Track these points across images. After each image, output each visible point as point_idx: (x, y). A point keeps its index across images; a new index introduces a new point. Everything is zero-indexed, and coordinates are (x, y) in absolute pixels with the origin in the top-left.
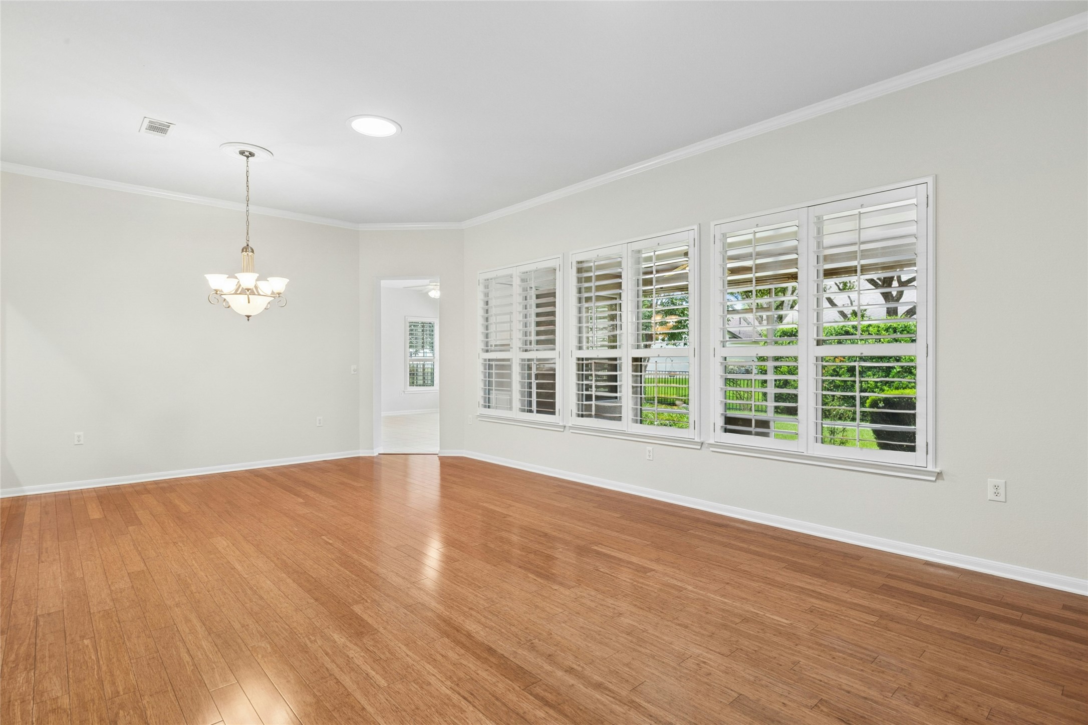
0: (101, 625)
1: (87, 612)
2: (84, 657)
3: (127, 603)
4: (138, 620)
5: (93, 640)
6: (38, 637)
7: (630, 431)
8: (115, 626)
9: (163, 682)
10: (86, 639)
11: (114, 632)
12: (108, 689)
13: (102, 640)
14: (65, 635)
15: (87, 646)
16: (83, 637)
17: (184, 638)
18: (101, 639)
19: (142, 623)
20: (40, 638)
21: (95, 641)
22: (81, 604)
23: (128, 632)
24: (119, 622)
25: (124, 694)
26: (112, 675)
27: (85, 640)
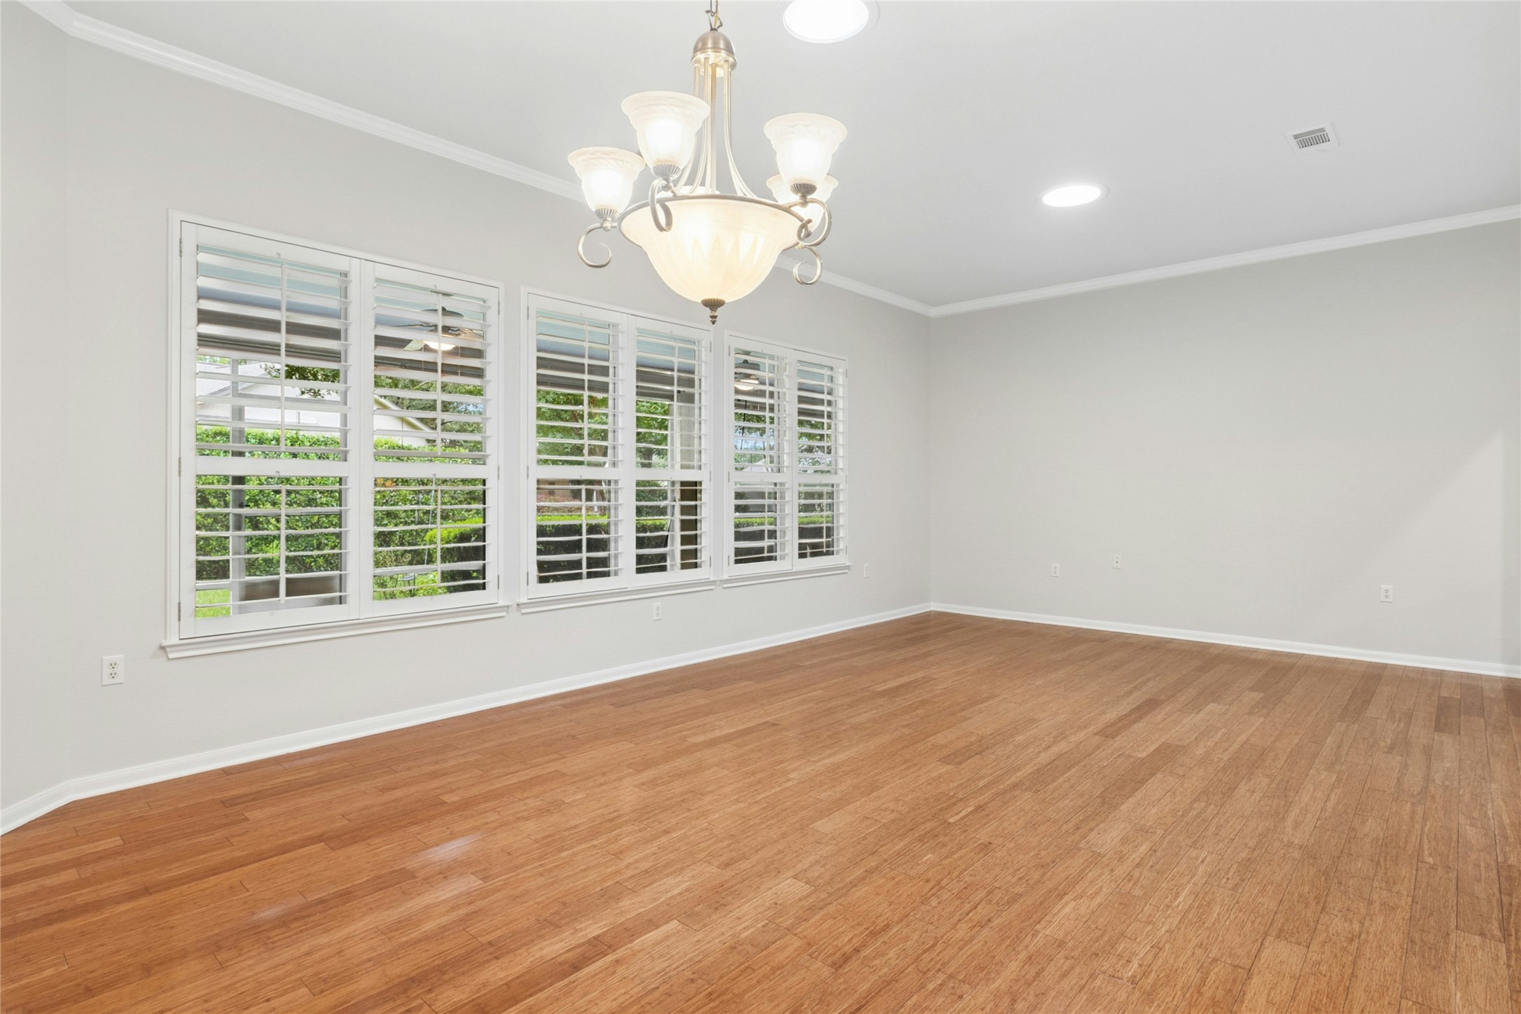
0: (1404, 871)
1: (1417, 903)
2: (1437, 845)
3: (1350, 885)
4: (1353, 853)
5: (1421, 858)
6: (1497, 900)
7: (631, 586)
8: (1386, 860)
9: (1369, 793)
10: (1430, 864)
11: (1391, 855)
12: (1420, 810)
13: (1410, 853)
14: (1457, 883)
15: (1430, 855)
16: (1433, 867)
17: (1320, 811)
18: (1410, 855)
19: (1350, 847)
20: (1495, 898)
21: (1418, 856)
22: (1424, 924)
23: (1373, 846)
24: (1378, 863)
25: (1407, 802)
26: (1412, 818)
27: (1432, 863)
